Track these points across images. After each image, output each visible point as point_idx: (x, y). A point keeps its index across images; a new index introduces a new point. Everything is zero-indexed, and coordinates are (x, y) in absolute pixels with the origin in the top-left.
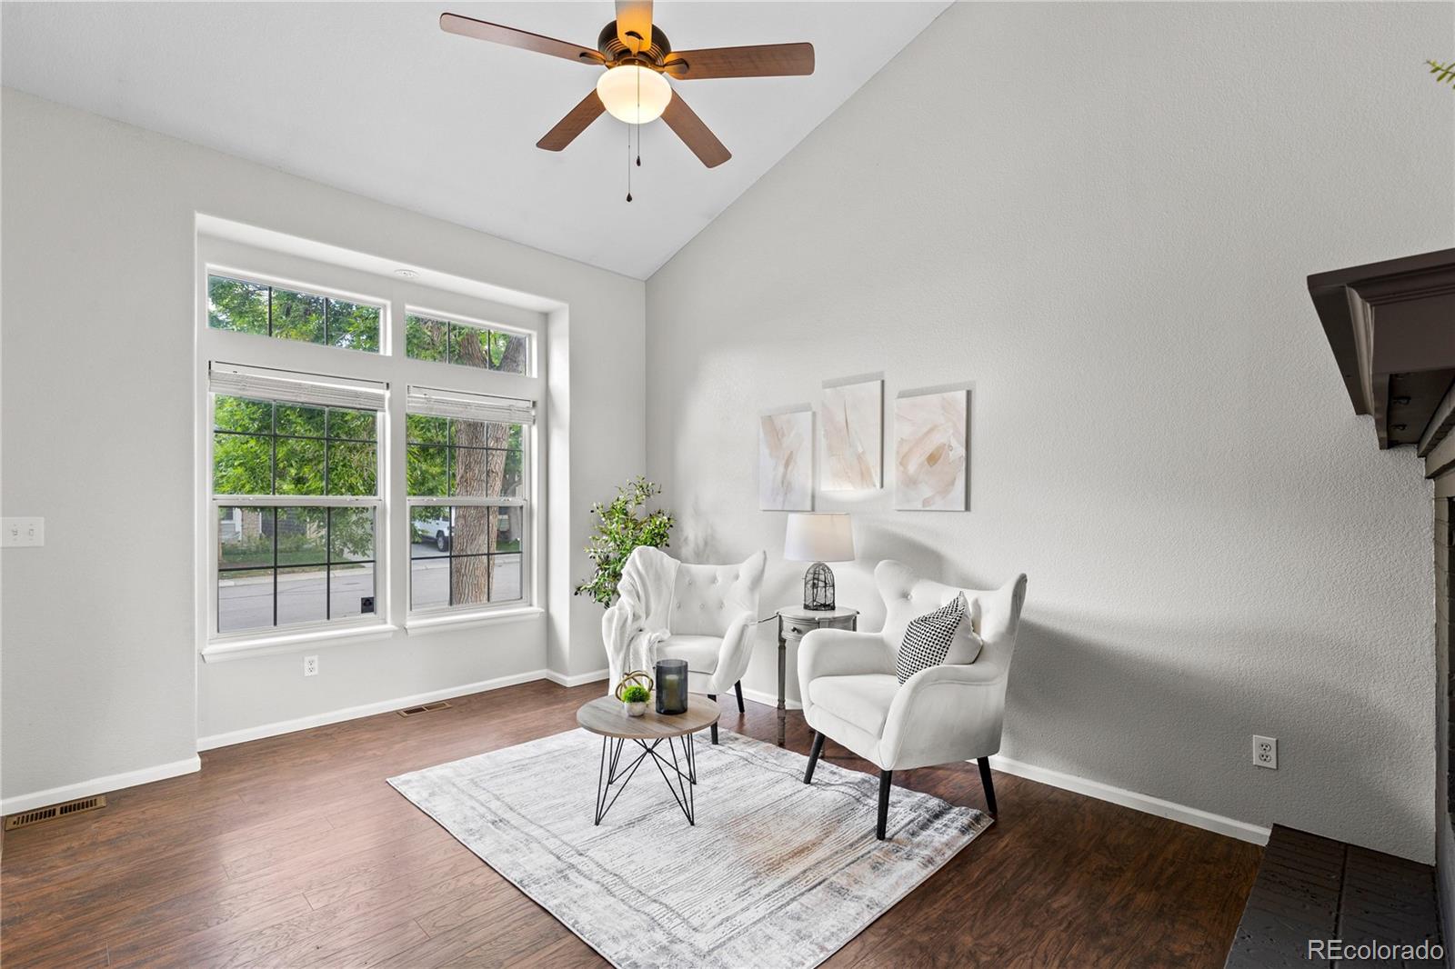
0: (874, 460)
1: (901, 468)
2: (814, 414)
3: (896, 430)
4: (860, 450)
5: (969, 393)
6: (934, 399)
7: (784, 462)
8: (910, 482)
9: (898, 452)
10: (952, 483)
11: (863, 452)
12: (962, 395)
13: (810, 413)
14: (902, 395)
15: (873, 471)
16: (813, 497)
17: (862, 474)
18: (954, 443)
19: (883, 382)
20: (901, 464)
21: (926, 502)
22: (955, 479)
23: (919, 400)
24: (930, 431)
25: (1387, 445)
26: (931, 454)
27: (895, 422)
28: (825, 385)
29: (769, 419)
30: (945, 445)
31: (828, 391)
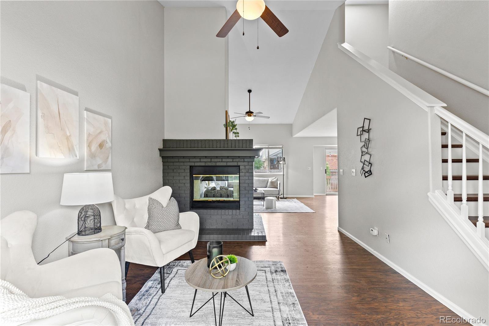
0: (76, 141)
1: (88, 148)
3: (86, 128)
4: (68, 134)
5: (112, 121)
8: (92, 156)
9: (87, 140)
11: (70, 136)
12: (110, 121)
13: (28, 94)
14: (87, 110)
15: (76, 148)
16: (30, 163)
17: (70, 150)
18: (108, 141)
19: (79, 98)
20: (88, 146)
22: (109, 156)
23: (97, 116)
24: (101, 132)
25: (160, 156)
26: (100, 144)
27: (85, 123)
28: (41, 79)
30: (105, 141)
31: (44, 85)
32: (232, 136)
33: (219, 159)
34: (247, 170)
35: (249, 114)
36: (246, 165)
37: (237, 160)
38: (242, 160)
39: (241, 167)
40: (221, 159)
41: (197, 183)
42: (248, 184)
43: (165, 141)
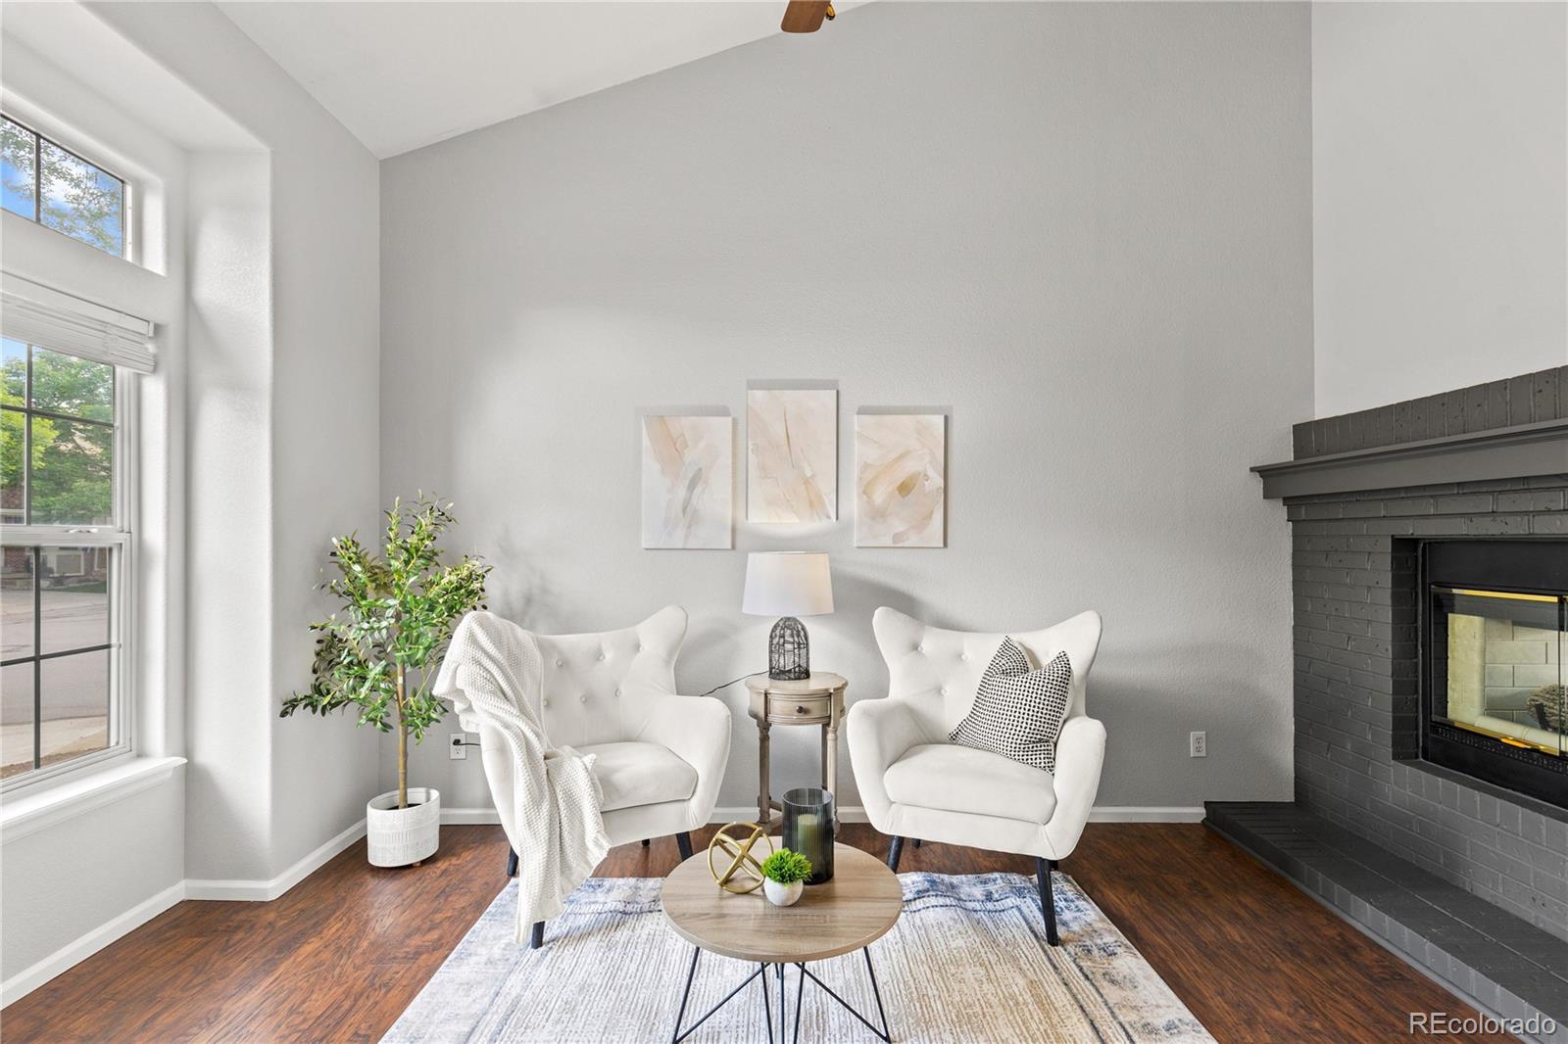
0: (826, 484)
1: (865, 497)
2: (735, 422)
3: (858, 452)
4: (809, 473)
5: (946, 418)
6: (906, 420)
7: (687, 483)
8: (877, 515)
9: (860, 479)
10: (929, 516)
11: (813, 476)
12: (939, 420)
13: (730, 419)
14: (862, 411)
15: (826, 500)
16: (734, 530)
17: (811, 504)
18: (931, 473)
19: (838, 392)
20: (864, 492)
21: (896, 537)
22: (933, 511)
23: (887, 419)
24: (901, 457)
25: (1266, 497)
26: (903, 483)
27: (856, 442)
28: (753, 385)
29: (659, 420)
30: (920, 474)
31: (759, 394)
41: (1465, 630)
43: (1303, 429)
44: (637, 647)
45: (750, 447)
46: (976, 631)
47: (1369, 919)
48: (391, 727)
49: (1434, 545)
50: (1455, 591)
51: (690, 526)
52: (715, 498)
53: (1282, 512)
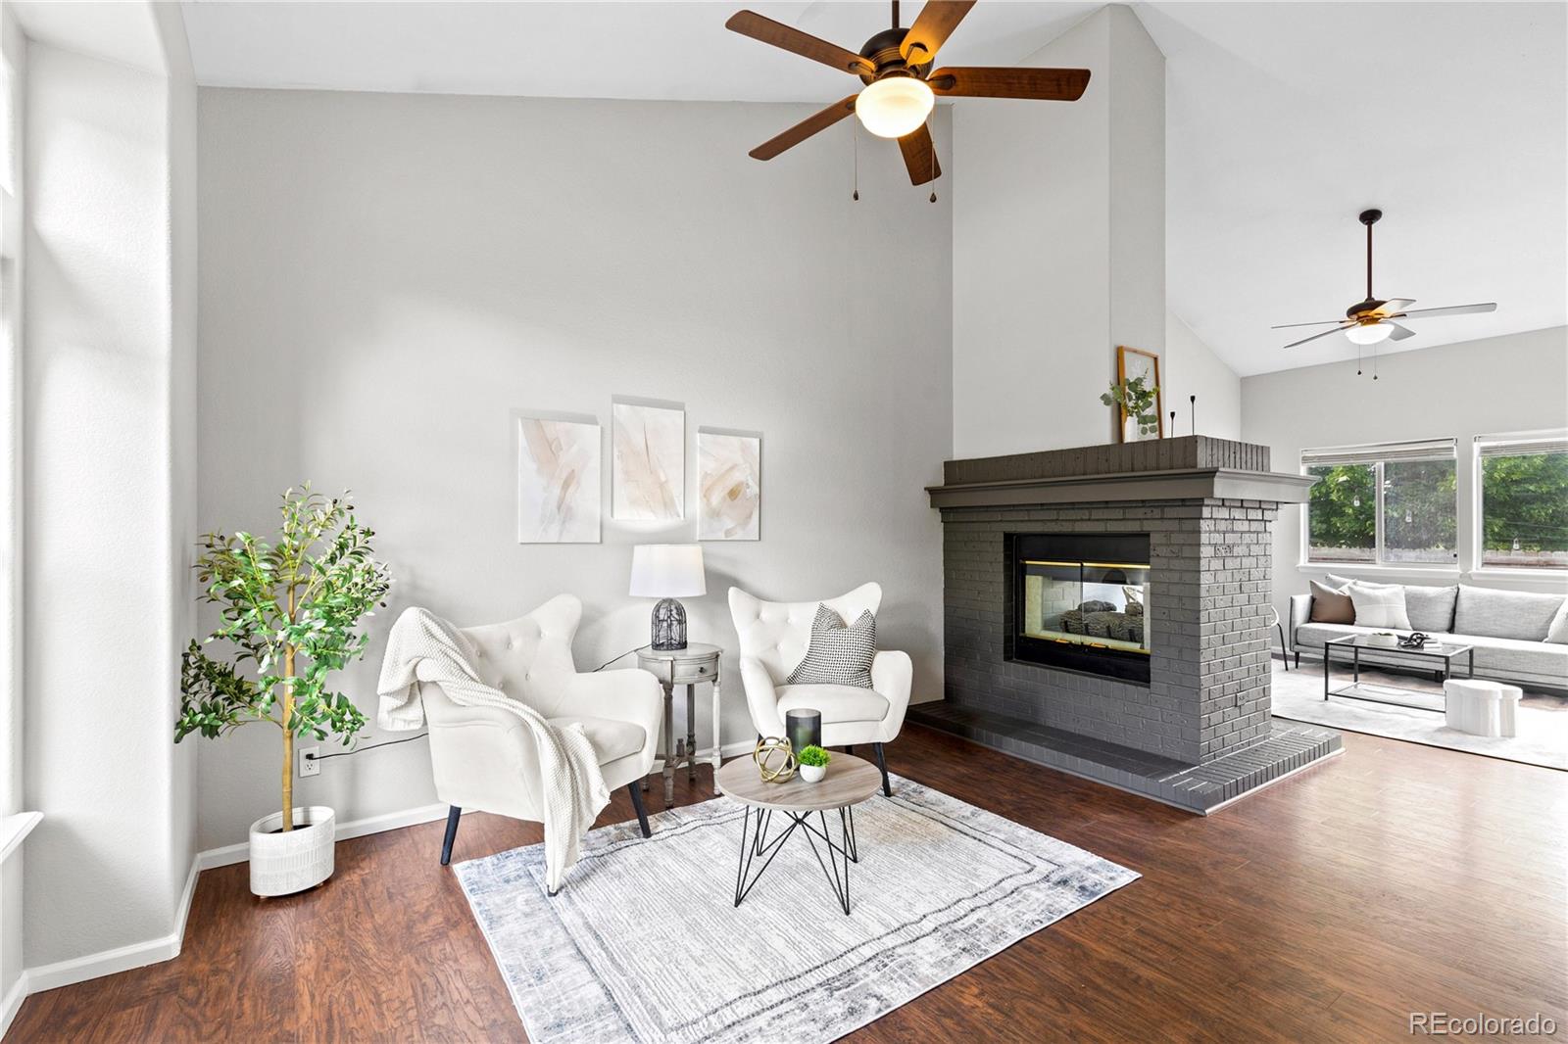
0: (676, 489)
1: (705, 500)
2: (602, 430)
3: (701, 464)
4: (663, 479)
5: (760, 441)
6: (733, 440)
7: (561, 482)
8: (714, 514)
9: (702, 485)
10: (750, 516)
11: (666, 482)
12: (756, 442)
13: (599, 428)
14: (703, 430)
15: (677, 502)
16: (602, 526)
17: (665, 504)
18: (751, 483)
19: (685, 413)
20: (705, 496)
22: (752, 513)
23: (721, 438)
24: (732, 468)
25: (932, 507)
26: (732, 490)
27: (698, 455)
28: (618, 399)
29: (536, 422)
30: (742, 483)
31: (623, 407)
32: (1132, 432)
33: (1083, 511)
34: (1175, 549)
35: (1362, 314)
36: (1172, 532)
37: (1140, 513)
38: (1157, 513)
39: (1154, 539)
40: (1086, 512)
41: (1034, 584)
42: (1180, 598)
43: (949, 466)
44: (539, 634)
45: (616, 453)
46: (775, 601)
47: (1015, 748)
48: (327, 735)
49: (1021, 537)
50: (1027, 562)
51: (564, 522)
52: (587, 498)
53: (938, 516)
